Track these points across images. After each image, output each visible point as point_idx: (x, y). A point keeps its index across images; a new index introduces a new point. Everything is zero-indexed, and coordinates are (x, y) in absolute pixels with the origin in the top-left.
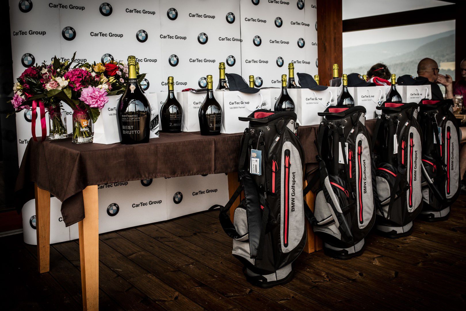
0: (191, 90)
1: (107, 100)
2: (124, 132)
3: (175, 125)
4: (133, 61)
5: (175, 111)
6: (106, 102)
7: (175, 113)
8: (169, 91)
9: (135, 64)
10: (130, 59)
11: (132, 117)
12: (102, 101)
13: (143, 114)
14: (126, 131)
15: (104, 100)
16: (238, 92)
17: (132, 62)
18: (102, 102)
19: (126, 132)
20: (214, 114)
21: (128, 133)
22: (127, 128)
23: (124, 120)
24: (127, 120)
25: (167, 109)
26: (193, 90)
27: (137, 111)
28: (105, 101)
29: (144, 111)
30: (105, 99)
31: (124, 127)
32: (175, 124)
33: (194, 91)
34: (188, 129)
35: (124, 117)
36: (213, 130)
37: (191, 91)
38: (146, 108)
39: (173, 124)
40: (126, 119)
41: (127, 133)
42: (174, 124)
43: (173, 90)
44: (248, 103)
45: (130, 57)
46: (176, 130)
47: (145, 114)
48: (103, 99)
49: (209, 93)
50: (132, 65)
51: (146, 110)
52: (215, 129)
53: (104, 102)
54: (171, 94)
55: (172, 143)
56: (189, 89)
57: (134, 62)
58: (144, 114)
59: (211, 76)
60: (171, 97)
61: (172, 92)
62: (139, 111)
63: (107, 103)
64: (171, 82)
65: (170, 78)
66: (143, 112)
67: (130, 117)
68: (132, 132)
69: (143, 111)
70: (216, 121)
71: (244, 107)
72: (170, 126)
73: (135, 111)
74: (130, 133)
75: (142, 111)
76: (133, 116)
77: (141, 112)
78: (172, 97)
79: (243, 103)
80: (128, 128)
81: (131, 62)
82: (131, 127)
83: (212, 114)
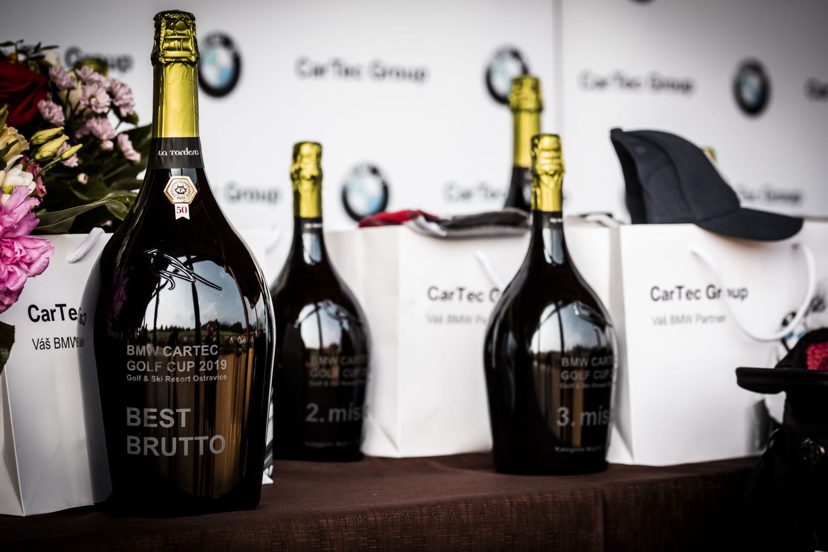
0: (421, 219)
1: (43, 259)
2: (132, 444)
3: (334, 414)
4: (186, 40)
5: (332, 335)
6: (34, 269)
7: (334, 347)
8: (299, 222)
9: (193, 59)
10: (168, 27)
11: (187, 358)
12: (17, 264)
13: (236, 342)
14: (146, 439)
15: (27, 259)
16: (691, 230)
17: (176, 44)
18: (16, 269)
19: (146, 446)
20: (578, 351)
21: (159, 448)
22: (150, 421)
23: (136, 373)
24: (156, 374)
25: (289, 325)
26: (429, 218)
27: (203, 321)
28: (29, 265)
29: (244, 326)
30: (34, 254)
31: (132, 415)
32: (338, 411)
33: (434, 227)
34: (398, 441)
35: (136, 358)
36: (569, 444)
37: (422, 227)
38: (253, 303)
39: (323, 413)
40: (152, 367)
41: (149, 450)
42: (331, 412)
43: (319, 220)
44: (741, 294)
45: (168, 19)
46: (338, 444)
47: (248, 345)
48: (24, 253)
49: (547, 233)
50: (178, 60)
51: (252, 322)
52: (577, 440)
53: (25, 267)
54: (308, 240)
55: (396, 509)
56: (409, 211)
57: (189, 45)
58: (243, 340)
59: (553, 139)
60: (310, 254)
61: (312, 231)
62: (215, 325)
63: (39, 273)
64: (309, 169)
65: (305, 150)
66: (237, 328)
67: (176, 358)
68: (180, 445)
69: (238, 325)
70: (586, 392)
71: (721, 319)
72: (310, 418)
73: (192, 326)
74: (169, 449)
75: (232, 323)
76: (193, 351)
77: (225, 327)
78: (317, 258)
79: (717, 295)
80: (159, 418)
81: (172, 44)
82: (177, 417)
83: (563, 354)
